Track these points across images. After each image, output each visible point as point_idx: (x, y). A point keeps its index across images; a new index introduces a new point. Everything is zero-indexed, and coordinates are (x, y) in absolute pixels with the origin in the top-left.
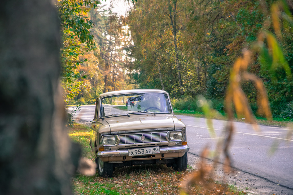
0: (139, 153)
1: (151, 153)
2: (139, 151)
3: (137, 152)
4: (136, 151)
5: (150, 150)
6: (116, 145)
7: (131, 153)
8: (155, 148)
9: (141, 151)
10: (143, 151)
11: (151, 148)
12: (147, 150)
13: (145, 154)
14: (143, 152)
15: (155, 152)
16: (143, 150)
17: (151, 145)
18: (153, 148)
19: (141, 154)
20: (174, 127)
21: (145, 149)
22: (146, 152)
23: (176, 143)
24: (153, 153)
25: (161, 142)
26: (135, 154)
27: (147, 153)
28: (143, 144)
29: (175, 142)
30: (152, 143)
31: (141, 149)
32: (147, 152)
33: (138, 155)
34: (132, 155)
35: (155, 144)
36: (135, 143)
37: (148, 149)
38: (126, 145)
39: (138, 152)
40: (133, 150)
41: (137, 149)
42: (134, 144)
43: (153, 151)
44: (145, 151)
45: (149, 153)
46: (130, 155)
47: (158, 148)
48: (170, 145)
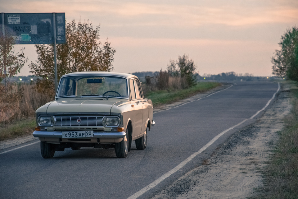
0: (73, 135)
1: (84, 136)
2: (73, 133)
3: (70, 135)
4: (70, 134)
5: (83, 134)
6: (52, 125)
7: (65, 135)
8: (89, 132)
9: (75, 134)
10: (76, 134)
11: (84, 132)
12: (80, 134)
13: (78, 137)
14: (76, 135)
15: (88, 136)
16: (77, 133)
17: (87, 128)
18: (86, 132)
19: (75, 137)
20: (110, 112)
21: (79, 132)
22: (79, 135)
23: (112, 128)
24: (86, 137)
25: (97, 126)
26: (68, 136)
27: (80, 137)
28: (79, 127)
29: (111, 127)
31: (75, 132)
32: (81, 135)
33: (71, 137)
34: (66, 137)
35: (90, 128)
36: (71, 125)
37: (81, 132)
38: (62, 126)
39: (71, 135)
40: (67, 133)
41: (71, 132)
42: (70, 127)
43: (87, 134)
44: (78, 134)
45: (82, 137)
46: (63, 137)
47: (92, 132)
48: (105, 130)
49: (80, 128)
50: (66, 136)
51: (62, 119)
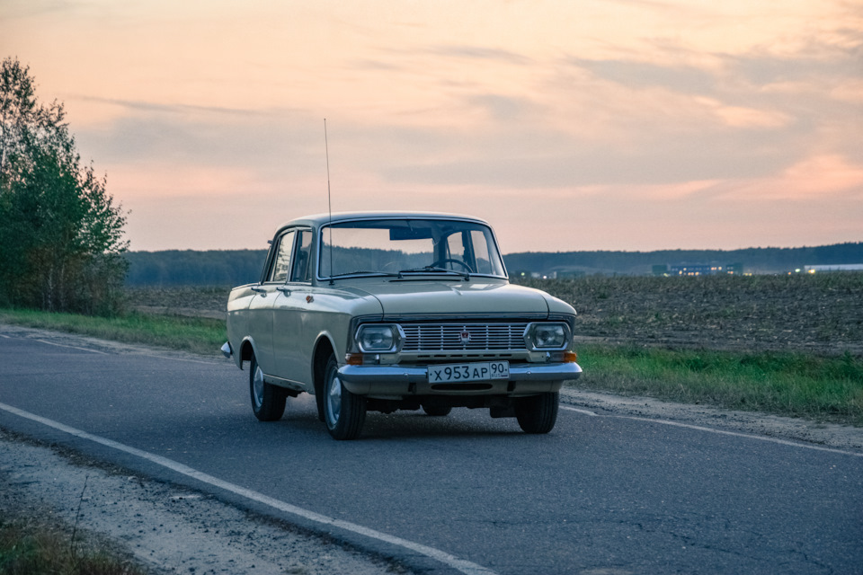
0: (457, 375)
1: (487, 377)
2: (457, 370)
3: (450, 374)
4: (448, 371)
5: (484, 371)
6: (394, 350)
7: (436, 375)
8: (497, 364)
9: (462, 371)
10: (466, 372)
11: (486, 365)
12: (476, 370)
13: (471, 378)
14: (466, 375)
15: (498, 376)
16: (467, 367)
17: (485, 355)
18: (492, 364)
19: (462, 379)
20: (549, 312)
21: (472, 366)
22: (474, 375)
23: (548, 354)
24: (493, 378)
25: (511, 350)
26: (444, 378)
27: (476, 378)
28: (465, 352)
29: (546, 351)
30: (487, 351)
31: (461, 365)
32: (478, 375)
33: (452, 380)
34: (439, 381)
35: (494, 355)
36: (444, 349)
37: (479, 366)
38: (420, 352)
39: (453, 375)
40: (442, 368)
41: (452, 366)
42: (442, 352)
43: (492, 371)
44: (471, 371)
45: (481, 378)
46: (431, 379)
47: (506, 364)
48: (532, 360)
49: (468, 356)
50: (438, 375)
51: (419, 331)
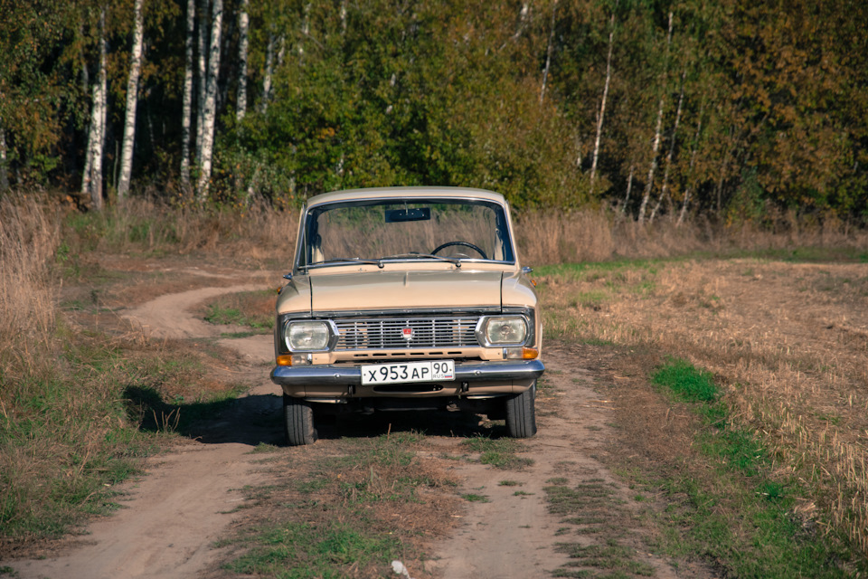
0: (394, 376)
1: (427, 378)
2: (394, 370)
3: (386, 374)
4: (384, 371)
5: (425, 371)
6: (326, 349)
7: (370, 376)
8: (440, 363)
9: (399, 371)
10: (404, 372)
11: (427, 365)
12: (415, 369)
13: (409, 379)
14: (404, 375)
15: (440, 376)
17: (431, 353)
18: (434, 363)
19: (399, 380)
20: (501, 304)
21: (411, 366)
22: (414, 375)
23: (505, 351)
24: (434, 379)
25: (460, 346)
26: (380, 379)
27: (416, 379)
28: (408, 351)
29: (502, 348)
30: (433, 349)
31: (398, 365)
32: (417, 375)
33: (389, 381)
34: (373, 382)
35: (442, 353)
36: (385, 347)
37: (419, 366)
41: (388, 366)
42: (382, 350)
43: (435, 371)
44: (410, 371)
45: (421, 379)
46: (366, 380)
47: (451, 364)
48: (486, 358)
49: (413, 354)
50: (373, 376)
51: (356, 328)
